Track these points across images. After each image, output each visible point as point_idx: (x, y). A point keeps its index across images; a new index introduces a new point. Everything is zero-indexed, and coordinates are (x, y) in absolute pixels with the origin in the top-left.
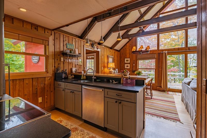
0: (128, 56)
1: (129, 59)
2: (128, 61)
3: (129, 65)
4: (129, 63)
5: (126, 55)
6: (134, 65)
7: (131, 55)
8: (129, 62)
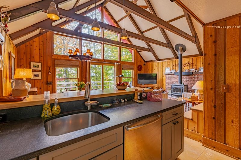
0: (37, 58)
1: (40, 64)
2: (38, 67)
3: (40, 73)
4: (40, 71)
5: (34, 57)
6: (50, 73)
7: (42, 58)
8: (40, 68)
